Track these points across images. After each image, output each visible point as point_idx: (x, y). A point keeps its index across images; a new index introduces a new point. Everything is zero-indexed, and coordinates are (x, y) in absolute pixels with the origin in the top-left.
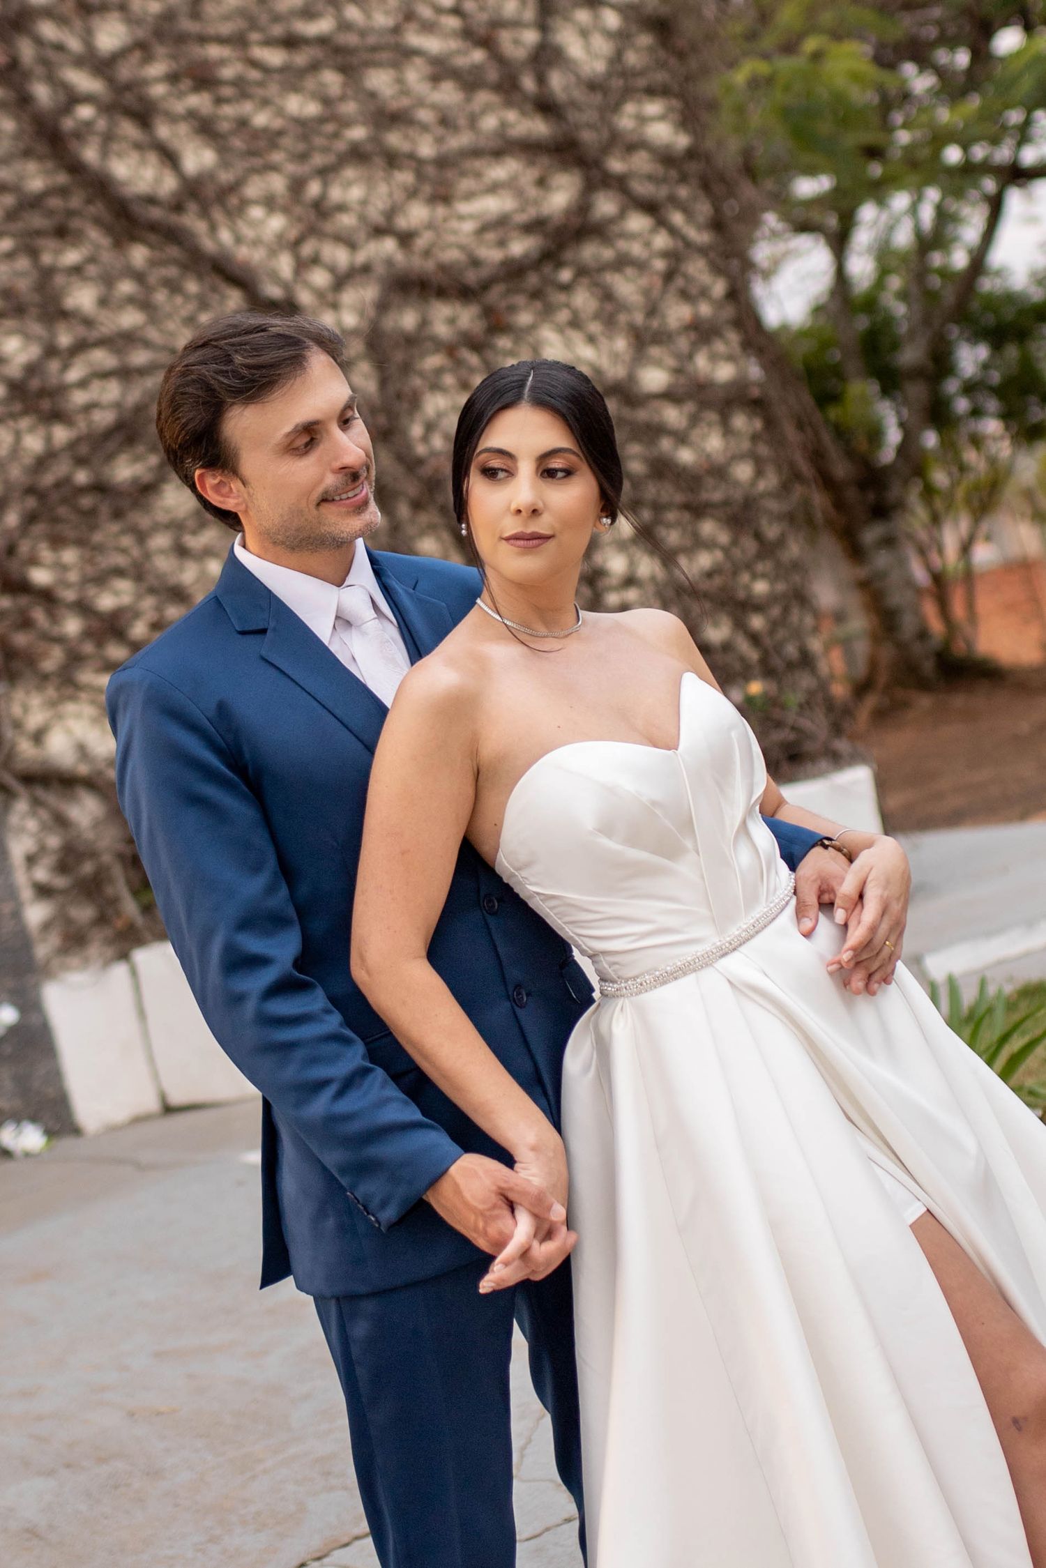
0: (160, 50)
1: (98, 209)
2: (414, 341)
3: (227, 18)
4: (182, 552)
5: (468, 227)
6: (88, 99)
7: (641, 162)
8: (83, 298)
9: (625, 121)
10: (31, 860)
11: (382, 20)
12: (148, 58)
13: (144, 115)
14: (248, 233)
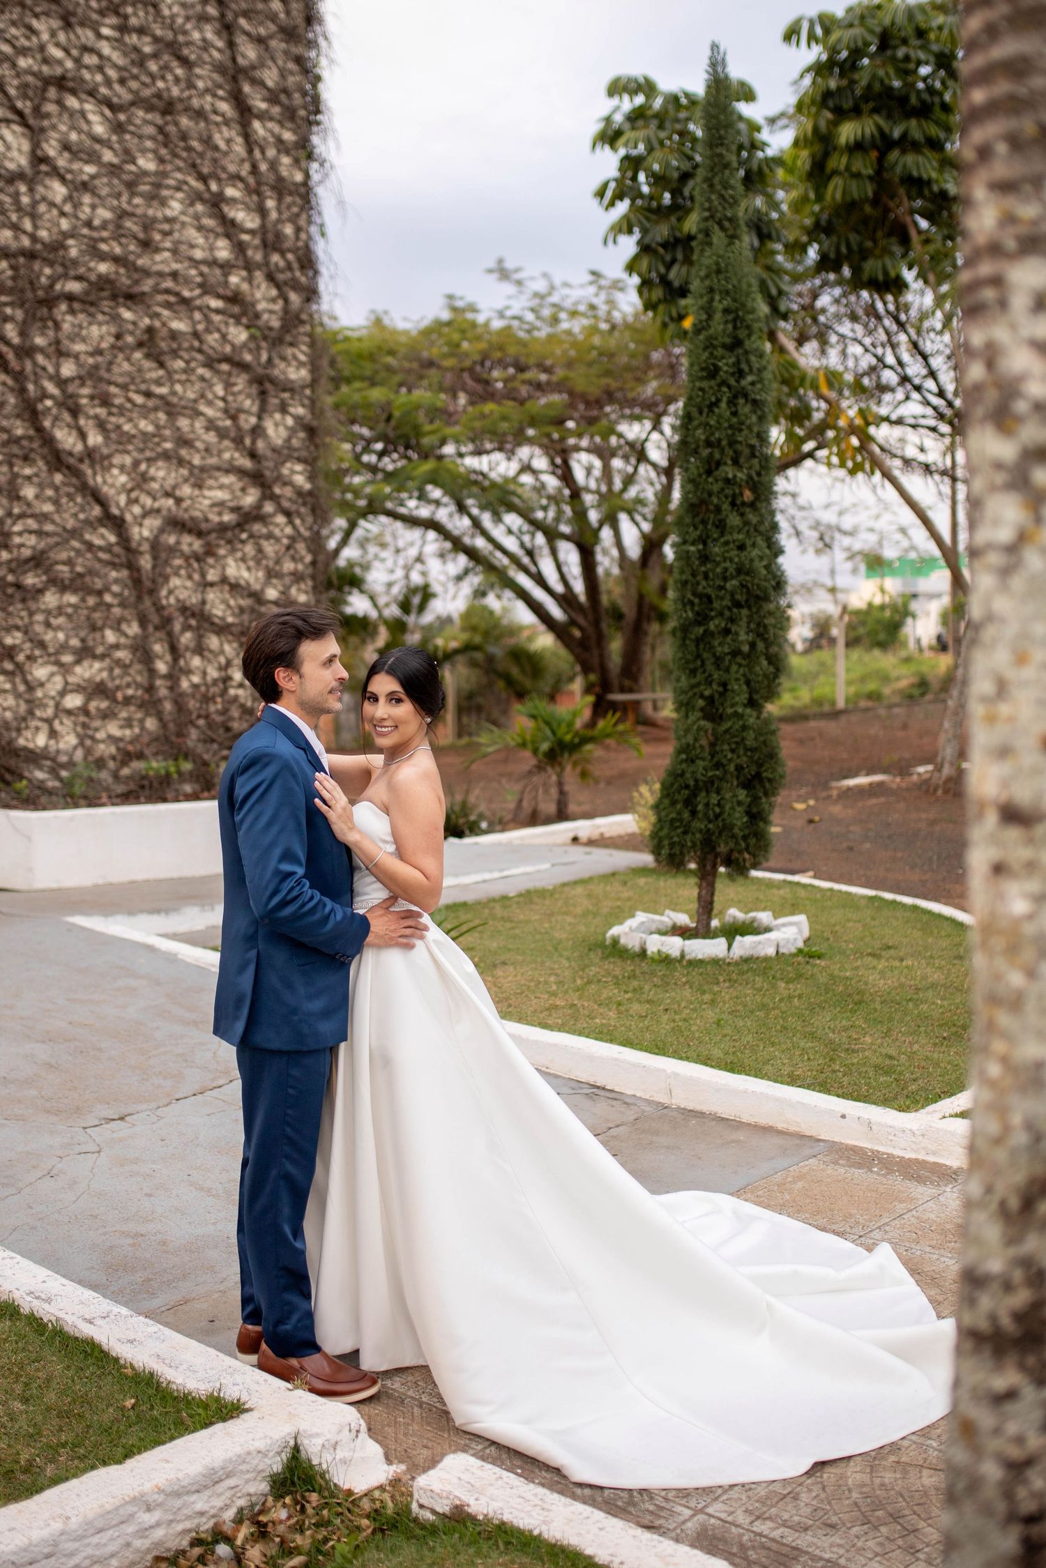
0: (89, 383)
1: (45, 451)
2: (173, 550)
3: (121, 375)
4: (48, 625)
5: (207, 502)
6: (52, 397)
7: (288, 492)
8: (29, 492)
9: (285, 470)
11: (191, 395)
12: (83, 385)
13: (75, 412)
14: (110, 481)
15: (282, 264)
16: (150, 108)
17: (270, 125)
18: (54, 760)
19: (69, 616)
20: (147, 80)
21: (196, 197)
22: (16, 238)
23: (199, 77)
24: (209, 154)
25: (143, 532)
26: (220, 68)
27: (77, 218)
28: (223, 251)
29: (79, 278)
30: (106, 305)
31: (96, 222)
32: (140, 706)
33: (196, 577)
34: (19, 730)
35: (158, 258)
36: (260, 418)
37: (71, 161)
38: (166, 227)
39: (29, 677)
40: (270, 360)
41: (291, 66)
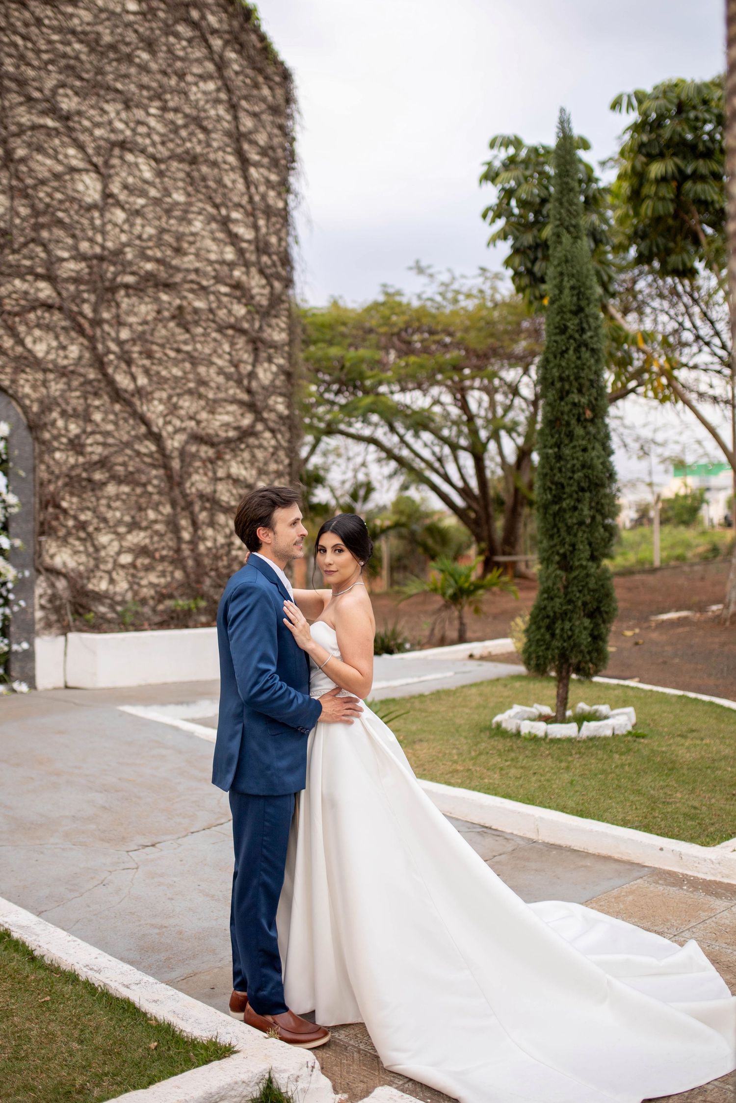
0: (139, 343)
1: (109, 389)
2: (195, 456)
3: (161, 337)
4: (109, 507)
5: (217, 423)
6: (114, 353)
7: (273, 416)
8: (97, 417)
9: (271, 402)
10: (41, 596)
11: (207, 351)
12: (134, 344)
13: (129, 362)
14: (152, 408)
15: (269, 262)
16: (181, 160)
17: (262, 170)
18: (112, 599)
19: (124, 501)
20: (179, 142)
21: (212, 219)
22: (91, 247)
23: (214, 140)
24: (221, 190)
25: (174, 443)
26: (228, 134)
27: (131, 233)
28: (230, 254)
29: (133, 273)
30: (150, 291)
31: (145, 236)
32: (172, 562)
33: (210, 474)
34: (88, 578)
35: (186, 259)
36: (254, 366)
37: (129, 196)
38: (191, 239)
39: (96, 543)
40: (261, 327)
41: (276, 131)
